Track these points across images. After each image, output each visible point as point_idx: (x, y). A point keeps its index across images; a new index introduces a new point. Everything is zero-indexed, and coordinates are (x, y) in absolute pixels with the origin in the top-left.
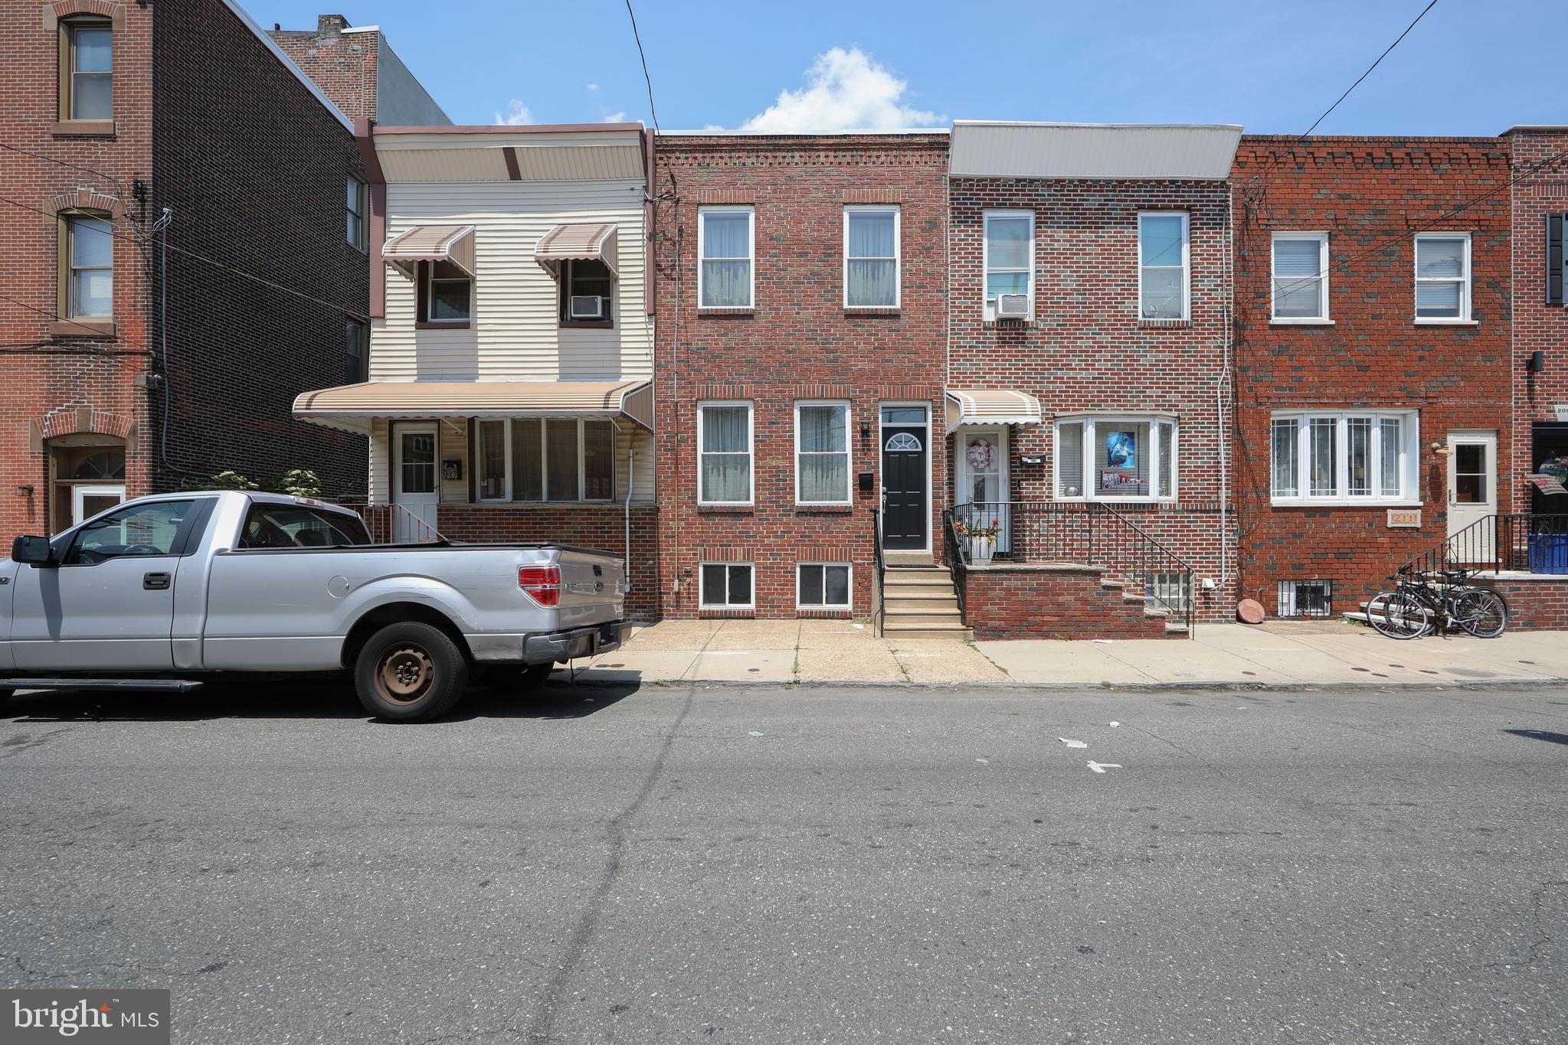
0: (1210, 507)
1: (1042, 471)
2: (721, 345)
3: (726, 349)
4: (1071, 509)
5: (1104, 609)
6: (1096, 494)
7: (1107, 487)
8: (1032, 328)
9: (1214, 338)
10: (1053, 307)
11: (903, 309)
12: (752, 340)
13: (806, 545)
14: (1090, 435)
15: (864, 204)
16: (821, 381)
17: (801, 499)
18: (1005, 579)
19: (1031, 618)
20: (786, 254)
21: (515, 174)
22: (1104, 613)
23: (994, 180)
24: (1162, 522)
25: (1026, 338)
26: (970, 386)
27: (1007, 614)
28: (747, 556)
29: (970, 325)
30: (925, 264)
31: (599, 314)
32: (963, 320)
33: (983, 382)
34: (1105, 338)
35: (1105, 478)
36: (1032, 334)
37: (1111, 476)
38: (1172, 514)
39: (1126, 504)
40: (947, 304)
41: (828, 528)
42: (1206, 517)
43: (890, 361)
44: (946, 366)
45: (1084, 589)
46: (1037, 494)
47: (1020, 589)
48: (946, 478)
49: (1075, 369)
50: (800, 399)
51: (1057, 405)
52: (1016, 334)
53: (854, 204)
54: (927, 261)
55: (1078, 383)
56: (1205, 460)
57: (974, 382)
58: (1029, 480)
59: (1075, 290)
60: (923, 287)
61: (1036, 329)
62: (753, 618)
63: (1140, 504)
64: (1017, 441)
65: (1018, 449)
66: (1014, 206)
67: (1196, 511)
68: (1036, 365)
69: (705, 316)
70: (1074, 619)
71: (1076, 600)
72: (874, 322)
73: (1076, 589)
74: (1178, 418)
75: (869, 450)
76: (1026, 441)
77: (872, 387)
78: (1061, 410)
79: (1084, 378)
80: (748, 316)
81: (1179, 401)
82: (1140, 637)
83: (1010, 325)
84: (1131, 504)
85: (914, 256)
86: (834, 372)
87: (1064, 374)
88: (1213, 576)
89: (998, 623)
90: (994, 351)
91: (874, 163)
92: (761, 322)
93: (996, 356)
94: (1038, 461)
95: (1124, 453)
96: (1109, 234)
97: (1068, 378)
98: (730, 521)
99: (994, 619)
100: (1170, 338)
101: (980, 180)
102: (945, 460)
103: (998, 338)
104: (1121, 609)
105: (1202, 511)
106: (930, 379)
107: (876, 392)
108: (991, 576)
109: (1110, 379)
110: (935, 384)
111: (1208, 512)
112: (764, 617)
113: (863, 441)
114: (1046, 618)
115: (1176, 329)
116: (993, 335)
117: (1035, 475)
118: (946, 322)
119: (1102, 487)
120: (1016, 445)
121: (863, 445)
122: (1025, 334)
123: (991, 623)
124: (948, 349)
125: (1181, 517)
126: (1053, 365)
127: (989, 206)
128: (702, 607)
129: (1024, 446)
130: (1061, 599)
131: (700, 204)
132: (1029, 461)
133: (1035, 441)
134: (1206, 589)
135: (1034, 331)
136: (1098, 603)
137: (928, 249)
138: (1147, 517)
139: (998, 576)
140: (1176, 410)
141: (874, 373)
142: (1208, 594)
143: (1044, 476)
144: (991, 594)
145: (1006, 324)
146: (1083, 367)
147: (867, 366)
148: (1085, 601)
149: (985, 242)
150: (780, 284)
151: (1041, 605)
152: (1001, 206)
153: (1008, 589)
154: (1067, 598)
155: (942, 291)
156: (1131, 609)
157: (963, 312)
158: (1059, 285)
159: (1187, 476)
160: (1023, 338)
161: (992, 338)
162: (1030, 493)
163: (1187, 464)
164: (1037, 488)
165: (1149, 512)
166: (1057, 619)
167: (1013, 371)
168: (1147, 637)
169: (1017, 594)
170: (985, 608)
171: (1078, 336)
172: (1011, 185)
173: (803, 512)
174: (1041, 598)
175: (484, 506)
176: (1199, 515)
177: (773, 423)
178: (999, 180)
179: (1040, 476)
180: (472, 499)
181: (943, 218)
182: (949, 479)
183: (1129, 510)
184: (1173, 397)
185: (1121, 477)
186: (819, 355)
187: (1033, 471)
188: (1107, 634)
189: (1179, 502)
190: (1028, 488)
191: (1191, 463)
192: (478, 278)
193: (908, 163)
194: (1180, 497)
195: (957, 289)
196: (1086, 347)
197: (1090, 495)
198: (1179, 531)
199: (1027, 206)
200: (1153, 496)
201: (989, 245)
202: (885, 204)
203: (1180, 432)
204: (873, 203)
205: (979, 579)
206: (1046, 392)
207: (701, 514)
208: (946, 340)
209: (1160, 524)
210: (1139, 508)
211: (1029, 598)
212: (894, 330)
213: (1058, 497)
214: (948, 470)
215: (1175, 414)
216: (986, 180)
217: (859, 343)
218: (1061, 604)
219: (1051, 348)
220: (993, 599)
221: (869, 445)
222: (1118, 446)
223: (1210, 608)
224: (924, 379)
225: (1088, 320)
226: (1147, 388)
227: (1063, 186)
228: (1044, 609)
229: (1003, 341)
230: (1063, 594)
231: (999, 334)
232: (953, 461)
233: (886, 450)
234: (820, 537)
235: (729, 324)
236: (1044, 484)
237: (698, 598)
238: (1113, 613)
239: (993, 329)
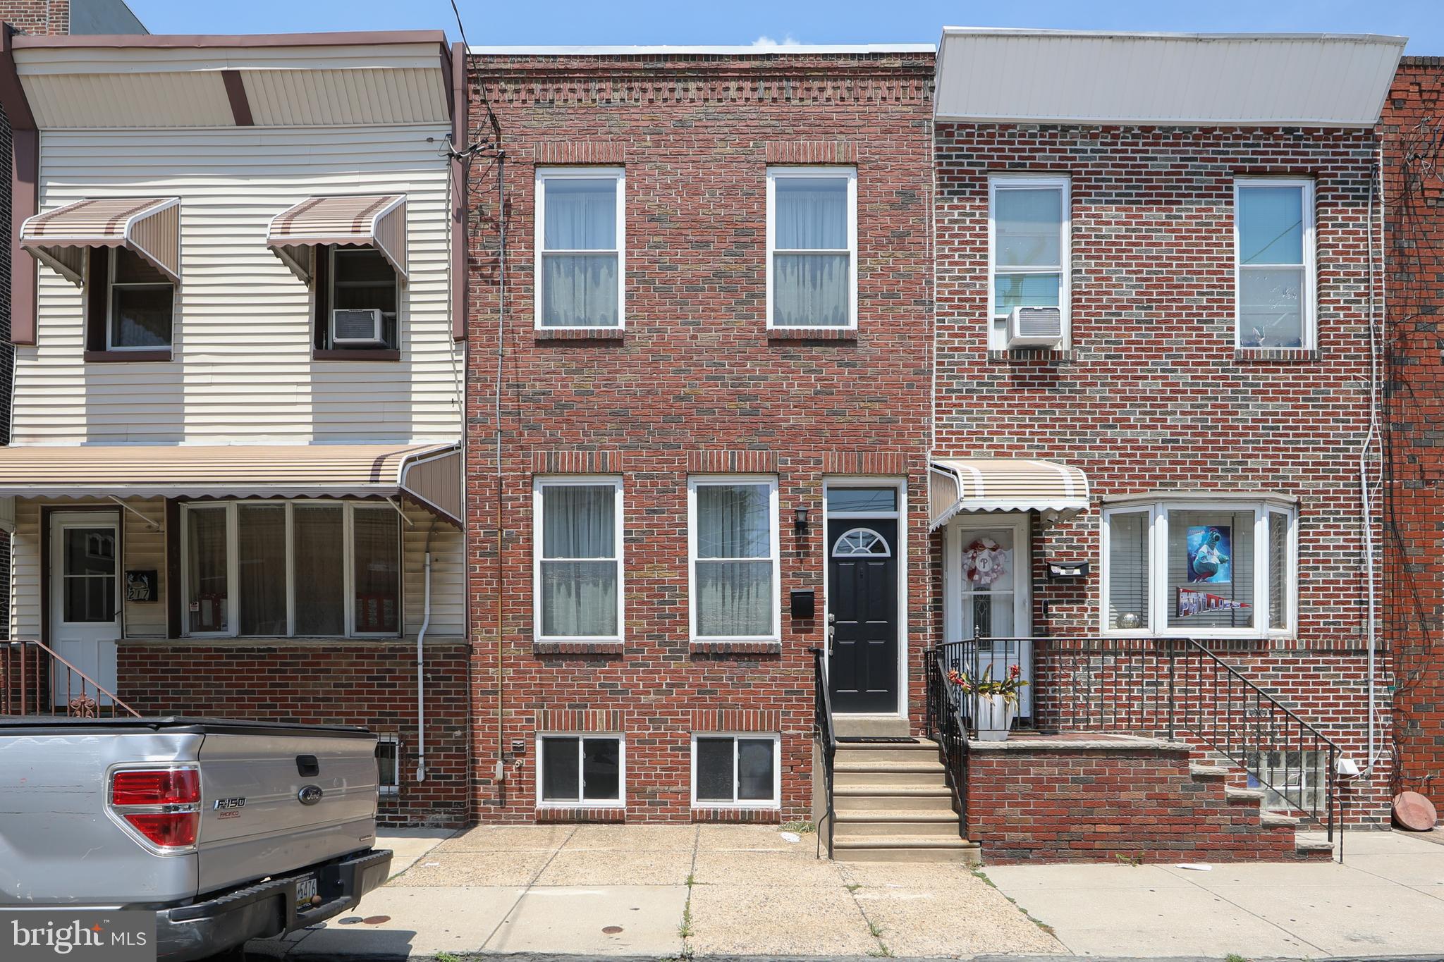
0: (1350, 646)
1: (1082, 589)
2: (572, 388)
3: (579, 393)
4: (1130, 649)
5: (1194, 812)
6: (1170, 625)
7: (1186, 613)
8: (1065, 362)
9: (1355, 378)
10: (1099, 328)
11: (861, 330)
12: (621, 379)
13: (707, 706)
14: (1159, 532)
15: (799, 164)
16: (731, 445)
17: (700, 633)
18: (1032, 764)
19: (1074, 828)
20: (675, 244)
21: (243, 116)
22: (1195, 819)
23: (1005, 126)
24: (1274, 669)
25: (1058, 378)
26: (968, 454)
27: (1036, 821)
28: (613, 723)
29: (968, 356)
30: (897, 260)
31: (377, 338)
32: (956, 349)
33: (989, 447)
34: (1183, 377)
35: (1184, 599)
36: (1067, 371)
37: (1193, 595)
38: (1290, 657)
39: (1218, 641)
40: (931, 324)
41: (741, 678)
42: (1344, 662)
43: (842, 414)
44: (930, 421)
45: (1163, 780)
46: (1075, 625)
47: (1057, 780)
48: (929, 599)
49: (1135, 427)
50: (698, 473)
51: (1106, 484)
52: (1041, 370)
53: (784, 164)
54: (899, 254)
55: (1139, 448)
56: (1341, 571)
57: (974, 446)
58: (1061, 602)
59: (1134, 301)
60: (892, 296)
61: (1073, 362)
62: (622, 822)
63: (1239, 641)
64: (1043, 541)
65: (1044, 554)
66: (1038, 169)
67: (1328, 652)
68: (1072, 420)
69: (545, 342)
70: (1146, 829)
71: (1149, 797)
72: (816, 351)
73: (1149, 781)
74: (1298, 504)
75: (807, 554)
76: (1058, 541)
77: (813, 454)
78: (1112, 492)
79: (1148, 441)
80: (615, 342)
81: (1301, 478)
82: (1252, 858)
83: (1032, 357)
84: (1225, 641)
85: (879, 246)
86: (751, 430)
87: (1118, 434)
88: (1355, 755)
89: (1021, 835)
90: (1006, 398)
91: (815, 99)
92: (635, 351)
93: (1009, 405)
94: (1077, 572)
95: (1214, 560)
96: (1188, 213)
97: (1123, 441)
98: (586, 667)
99: (1014, 829)
100: (1284, 377)
101: (983, 127)
102: (928, 571)
103: (1013, 378)
104: (1222, 813)
105: (1337, 653)
106: (904, 442)
107: (818, 462)
108: (1009, 759)
109: (1191, 442)
110: (912, 449)
111: (1348, 653)
112: (640, 820)
113: (798, 540)
114: (1101, 828)
115: (1295, 363)
116: (1004, 373)
117: (1071, 595)
118: (930, 352)
119: (1177, 615)
120: (1040, 548)
121: (798, 547)
122: (1054, 371)
123: (1009, 836)
124: (933, 394)
125: (1304, 662)
126: (1100, 420)
127: (998, 168)
128: (542, 804)
129: (1054, 548)
130: (1124, 796)
131: (538, 165)
132: (1063, 572)
133: (1072, 540)
134: (1343, 776)
135: (1070, 367)
136: (1185, 803)
137: (901, 237)
138: (1250, 662)
139: (1022, 759)
140: (1294, 492)
141: (816, 432)
142: (1347, 784)
143: (1085, 596)
144: (1010, 788)
145: (1025, 356)
146: (1148, 423)
147: (806, 421)
148: (1163, 800)
149: (992, 225)
150: (665, 292)
151: (1091, 806)
152: (1017, 168)
153: (1037, 781)
154: (1134, 795)
155: (923, 303)
156: (1239, 813)
157: (956, 335)
158: (1109, 293)
159: (1312, 596)
160: (1051, 378)
161: (1003, 378)
162: (1064, 623)
163: (1311, 578)
164: (1075, 616)
165: (1254, 654)
166: (1117, 828)
167: (1036, 429)
168: (1265, 858)
169: (1052, 789)
170: (1000, 811)
171: (1139, 374)
172: (1033, 135)
173: (703, 654)
174: (1092, 794)
175: (191, 643)
176: (1332, 658)
177: (655, 512)
178: (1014, 126)
179: (1078, 596)
180: (175, 631)
181: (925, 187)
182: (935, 601)
183: (1221, 650)
184: (1290, 471)
185: (1209, 598)
186: (727, 405)
187: (1068, 588)
188: (1200, 854)
189: (1299, 637)
190: (1059, 616)
191: (1318, 576)
192: (185, 281)
193: (870, 99)
194: (1300, 630)
195: (947, 300)
196: (1151, 391)
197: (1160, 626)
198: (1301, 684)
199: (1058, 169)
200: (1260, 629)
201: (998, 231)
202: (832, 164)
203: (1300, 527)
204: (813, 164)
205: (990, 764)
206: (1089, 462)
207: (538, 656)
208: (930, 379)
209: (1271, 672)
210: (1238, 647)
211: (1073, 795)
212: (847, 365)
213: (1108, 630)
214: (934, 587)
215: (1294, 498)
216: (993, 126)
217: (792, 385)
218: (1124, 805)
219: (1097, 393)
220: (1013, 796)
221: (808, 547)
222: (1205, 549)
223: (1349, 805)
224: (895, 442)
225: (1156, 350)
226: (1249, 456)
227: (1116, 137)
228: (1098, 813)
229: (1020, 383)
230: (1126, 789)
231: (1014, 371)
232: (940, 573)
233: (834, 555)
234: (729, 693)
235: (585, 354)
236: (1086, 610)
237: (534, 789)
238: (1209, 819)
239: (1004, 363)
